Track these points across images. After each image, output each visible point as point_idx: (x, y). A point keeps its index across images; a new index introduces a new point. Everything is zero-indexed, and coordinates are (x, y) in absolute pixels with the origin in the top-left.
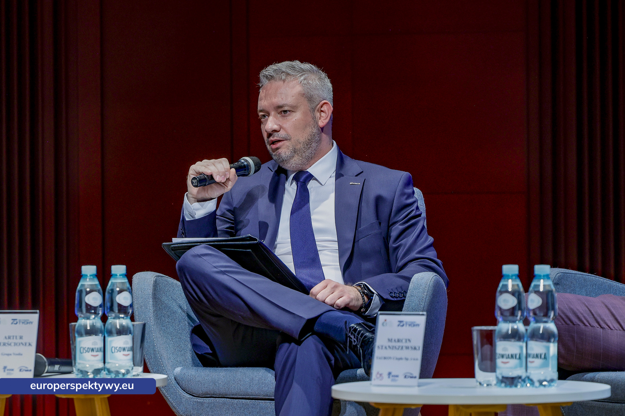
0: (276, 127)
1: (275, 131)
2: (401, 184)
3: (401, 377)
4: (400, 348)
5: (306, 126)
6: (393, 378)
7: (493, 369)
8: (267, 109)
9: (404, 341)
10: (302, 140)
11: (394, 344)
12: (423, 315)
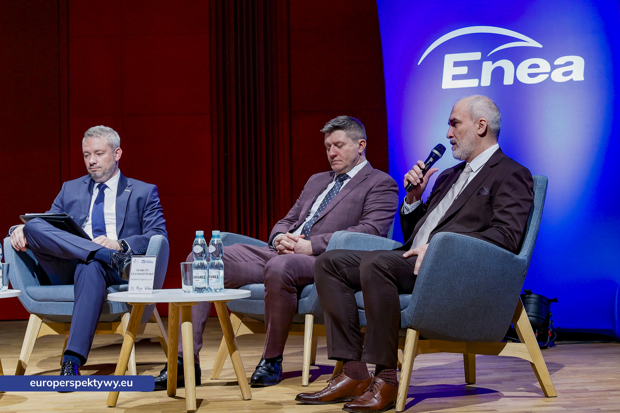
0: (95, 162)
1: (95, 164)
2: (151, 191)
3: (144, 289)
4: (143, 274)
5: (110, 161)
6: (139, 289)
7: (191, 284)
8: (90, 152)
9: (145, 270)
10: (108, 168)
11: (140, 272)
12: (155, 257)
